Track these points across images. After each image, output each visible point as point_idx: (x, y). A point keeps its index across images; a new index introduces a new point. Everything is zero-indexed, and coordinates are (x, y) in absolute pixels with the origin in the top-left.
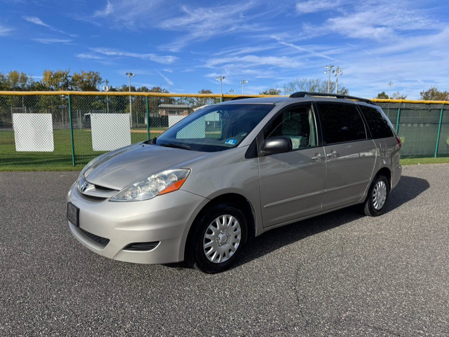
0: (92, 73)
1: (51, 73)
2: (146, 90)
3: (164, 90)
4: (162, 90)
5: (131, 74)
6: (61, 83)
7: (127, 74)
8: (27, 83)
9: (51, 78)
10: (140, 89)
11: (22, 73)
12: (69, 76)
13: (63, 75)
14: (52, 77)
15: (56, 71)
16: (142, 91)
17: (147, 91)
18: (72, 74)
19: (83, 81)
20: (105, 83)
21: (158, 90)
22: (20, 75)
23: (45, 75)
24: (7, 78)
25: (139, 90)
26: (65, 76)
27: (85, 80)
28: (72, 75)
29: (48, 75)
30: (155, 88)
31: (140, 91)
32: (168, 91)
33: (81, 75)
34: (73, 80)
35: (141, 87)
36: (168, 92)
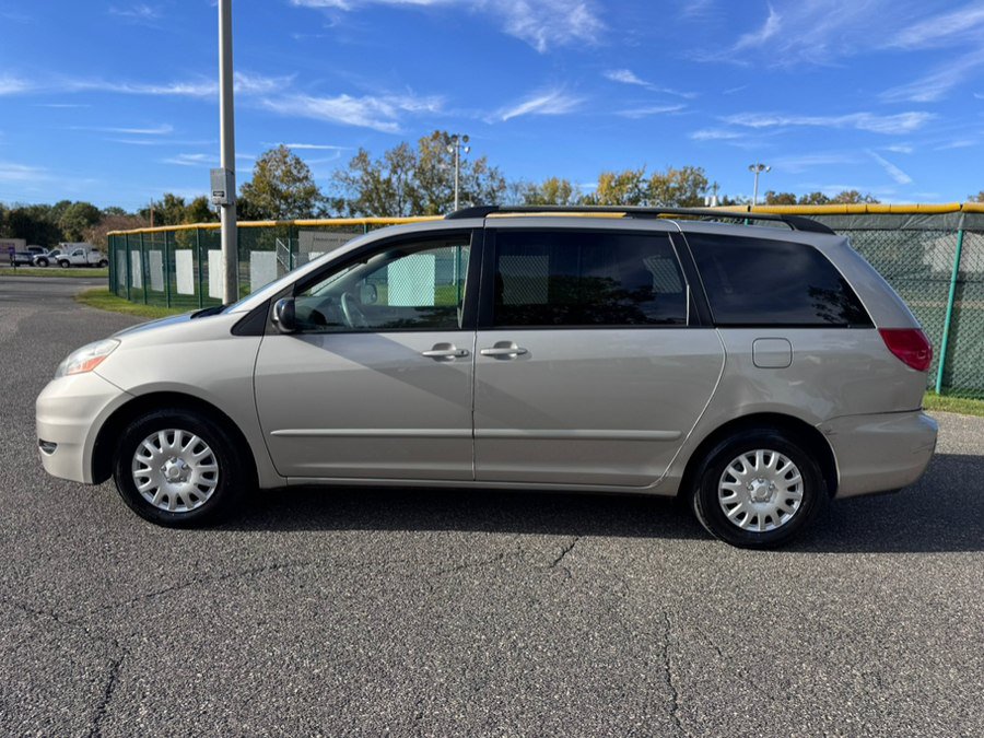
0: (689, 171)
1: (613, 177)
2: (822, 200)
3: (867, 197)
4: (864, 196)
5: (762, 167)
6: (626, 196)
7: (753, 166)
8: (570, 198)
9: (612, 188)
10: (806, 199)
11: (564, 182)
12: (644, 181)
13: (633, 178)
14: (613, 184)
15: (619, 174)
16: (809, 203)
17: (823, 203)
18: (648, 176)
19: (668, 188)
20: (711, 190)
21: (852, 197)
22: (561, 184)
23: (602, 181)
24: (540, 192)
25: (804, 202)
26: (635, 181)
27: (672, 185)
28: (650, 178)
29: (606, 180)
30: (844, 194)
31: (806, 204)
32: (878, 200)
33: (666, 175)
34: (650, 187)
35: (809, 195)
36: (877, 203)
